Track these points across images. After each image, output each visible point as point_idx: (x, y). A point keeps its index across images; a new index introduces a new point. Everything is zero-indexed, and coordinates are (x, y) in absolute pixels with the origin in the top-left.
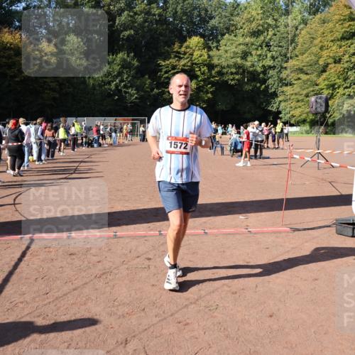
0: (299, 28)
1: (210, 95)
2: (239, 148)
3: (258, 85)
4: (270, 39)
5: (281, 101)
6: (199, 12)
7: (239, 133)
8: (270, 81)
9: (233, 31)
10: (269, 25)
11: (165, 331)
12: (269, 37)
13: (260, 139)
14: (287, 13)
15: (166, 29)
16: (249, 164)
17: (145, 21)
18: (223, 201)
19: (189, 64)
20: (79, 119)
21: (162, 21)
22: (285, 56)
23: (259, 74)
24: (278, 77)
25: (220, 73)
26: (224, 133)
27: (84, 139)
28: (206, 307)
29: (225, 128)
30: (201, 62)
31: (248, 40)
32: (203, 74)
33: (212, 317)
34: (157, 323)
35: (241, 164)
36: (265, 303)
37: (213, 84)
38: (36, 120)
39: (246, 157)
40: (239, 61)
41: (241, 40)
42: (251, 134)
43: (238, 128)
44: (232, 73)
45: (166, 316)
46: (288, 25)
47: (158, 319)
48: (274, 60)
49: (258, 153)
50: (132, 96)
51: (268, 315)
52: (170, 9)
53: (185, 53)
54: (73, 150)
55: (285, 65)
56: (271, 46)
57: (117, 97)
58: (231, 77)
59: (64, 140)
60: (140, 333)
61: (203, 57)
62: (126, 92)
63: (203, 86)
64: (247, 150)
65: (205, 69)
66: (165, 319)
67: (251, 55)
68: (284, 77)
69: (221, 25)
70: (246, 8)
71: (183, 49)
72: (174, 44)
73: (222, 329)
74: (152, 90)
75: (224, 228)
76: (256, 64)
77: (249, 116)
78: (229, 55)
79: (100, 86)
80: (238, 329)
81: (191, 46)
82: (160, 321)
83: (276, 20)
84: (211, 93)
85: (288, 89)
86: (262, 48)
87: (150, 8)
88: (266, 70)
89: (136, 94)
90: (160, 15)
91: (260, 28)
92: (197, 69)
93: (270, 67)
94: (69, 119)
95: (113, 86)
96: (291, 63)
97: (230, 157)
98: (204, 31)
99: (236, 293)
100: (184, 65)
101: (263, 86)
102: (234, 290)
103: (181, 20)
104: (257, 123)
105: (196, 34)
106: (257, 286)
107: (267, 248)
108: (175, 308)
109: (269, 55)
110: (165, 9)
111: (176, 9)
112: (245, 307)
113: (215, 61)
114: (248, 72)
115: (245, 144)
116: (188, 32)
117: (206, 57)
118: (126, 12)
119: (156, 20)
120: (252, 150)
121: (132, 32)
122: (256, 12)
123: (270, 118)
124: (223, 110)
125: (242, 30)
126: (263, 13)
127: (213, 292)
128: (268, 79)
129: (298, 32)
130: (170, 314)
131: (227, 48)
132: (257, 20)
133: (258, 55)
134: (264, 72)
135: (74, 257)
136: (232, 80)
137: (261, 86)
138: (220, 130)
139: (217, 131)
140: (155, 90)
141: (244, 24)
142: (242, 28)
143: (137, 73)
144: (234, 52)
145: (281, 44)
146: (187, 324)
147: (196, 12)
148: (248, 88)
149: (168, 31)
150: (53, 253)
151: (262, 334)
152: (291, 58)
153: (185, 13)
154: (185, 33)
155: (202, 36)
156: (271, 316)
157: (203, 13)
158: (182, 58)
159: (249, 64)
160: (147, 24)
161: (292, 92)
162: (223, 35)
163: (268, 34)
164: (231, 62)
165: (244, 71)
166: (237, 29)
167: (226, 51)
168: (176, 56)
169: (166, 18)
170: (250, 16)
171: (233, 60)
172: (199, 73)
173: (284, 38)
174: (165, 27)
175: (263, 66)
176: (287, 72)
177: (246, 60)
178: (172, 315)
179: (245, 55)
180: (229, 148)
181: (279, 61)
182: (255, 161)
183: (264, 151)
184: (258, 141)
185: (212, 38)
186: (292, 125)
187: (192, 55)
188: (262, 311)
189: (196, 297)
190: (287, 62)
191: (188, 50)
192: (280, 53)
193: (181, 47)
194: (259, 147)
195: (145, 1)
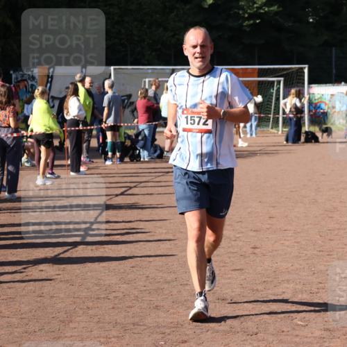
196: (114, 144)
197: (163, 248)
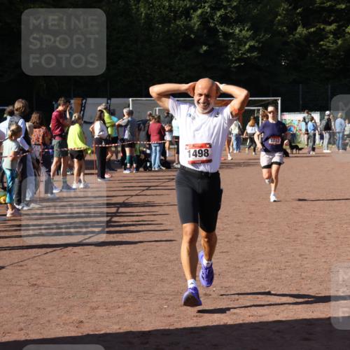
20: (114, 101)
27: (127, 150)
38: (13, 104)
50: (241, 42)
54: (103, 177)
57: (205, 48)
59: (80, 155)
62: (227, 36)
74: (293, 28)
79: (166, 21)
89: (252, 37)
94: (90, 101)
95: (195, 21)
140: (300, 29)
196: (131, 157)
197: (168, 235)
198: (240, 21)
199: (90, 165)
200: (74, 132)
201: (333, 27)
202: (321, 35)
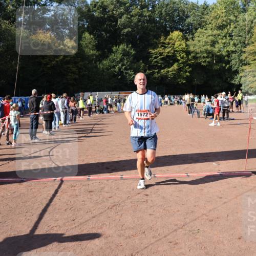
0: (254, 22)
1: (188, 74)
2: (211, 112)
3: (224, 65)
4: (232, 31)
5: (241, 77)
6: (178, 13)
7: (210, 101)
8: (233, 62)
9: (204, 26)
10: (231, 20)
11: (160, 249)
12: (231, 29)
13: (226, 105)
14: (245, 11)
15: (154, 26)
16: (219, 124)
17: (139, 21)
18: (201, 152)
19: (172, 52)
20: (93, 93)
21: (151, 20)
22: (244, 43)
23: (224, 58)
24: (239, 59)
25: (195, 58)
26: (199, 102)
27: (97, 108)
28: (190, 231)
29: (200, 98)
30: (180, 49)
31: (215, 32)
32: (183, 58)
33: (195, 238)
34: (154, 243)
35: (213, 124)
36: (235, 228)
37: (190, 66)
39: (216, 118)
40: (209, 48)
41: (210, 32)
42: (220, 101)
43: (210, 97)
44: (204, 57)
45: (161, 237)
46: (245, 20)
47: (155, 240)
48: (236, 46)
49: (226, 116)
51: (237, 238)
52: (157, 12)
53: (169, 44)
55: (244, 50)
56: (232, 36)
57: (120, 77)
58: (203, 60)
59: (83, 109)
60: (142, 250)
61: (181, 46)
62: (126, 73)
63: (182, 68)
64: (217, 113)
65: (184, 55)
66: (160, 239)
67: (218, 43)
68: (243, 59)
69: (195, 22)
70: (213, 8)
71: (167, 41)
72: (160, 37)
73: (203, 247)
75: (202, 172)
76: (222, 49)
77: (217, 88)
78: (201, 44)
79: (108, 69)
80: (215, 248)
81: (173, 38)
82: (156, 241)
83: (236, 17)
84: (189, 72)
85: (247, 68)
86: (226, 38)
87: (142, 12)
88: (229, 54)
90: (150, 16)
91: (224, 23)
92: (178, 55)
93: (233, 52)
94: (86, 93)
95: (117, 69)
96: (249, 48)
97: (204, 119)
98: (183, 26)
99: (212, 220)
100: (168, 53)
101: (228, 66)
102: (211, 218)
103: (165, 19)
104: (224, 93)
105: (176, 29)
106: (228, 216)
107: (235, 187)
108: (167, 232)
109: (232, 43)
110: (153, 11)
111: (161, 12)
112: (220, 231)
113: (191, 49)
114: (216, 56)
115: (216, 109)
116: (171, 28)
117: (184, 46)
118: (125, 15)
119: (147, 20)
120: (221, 114)
121: (130, 29)
122: (221, 11)
123: (234, 89)
124: (198, 85)
125: (210, 25)
126: (226, 12)
127: (195, 220)
128: (231, 61)
129: (253, 25)
130: (163, 236)
131: (200, 39)
132: (222, 17)
133: (223, 43)
134: (228, 56)
135: (92, 193)
136: (204, 62)
137: (226, 66)
138: (196, 99)
139: (194, 100)
140: (148, 71)
141: (212, 20)
142: (210, 23)
143: (134, 59)
144: (205, 42)
145: (240, 34)
146: (177, 244)
147: (176, 13)
148: (217, 67)
149: (156, 28)
150: (77, 191)
151: (233, 252)
152: (248, 44)
153: (168, 14)
154: (168, 29)
155: (181, 30)
156: (240, 238)
157: (181, 14)
158: (166, 47)
159: (216, 50)
160: (140, 23)
161: (250, 70)
162: (196, 29)
163: (230, 27)
164: (203, 49)
165: (213, 55)
166: (206, 24)
167: (199, 41)
168: (162, 46)
169: (154, 18)
170: (216, 14)
171: (205, 47)
172: (179, 58)
173: (242, 29)
174: (153, 25)
175: (227, 51)
176: (246, 55)
177: (215, 47)
178: (165, 237)
179: (213, 43)
180: (203, 113)
181: (239, 47)
182: (224, 121)
183: (230, 114)
184: (225, 107)
185: (188, 31)
186: (250, 95)
187: (174, 44)
188: (232, 235)
189: (182, 223)
190: (245, 47)
191: (171, 41)
192: (240, 41)
193: (165, 39)
194: (226, 111)
195: (139, 7)
198: (130, 69)
199: (85, 112)
200: (81, 102)
201: (157, 70)
202: (154, 73)
